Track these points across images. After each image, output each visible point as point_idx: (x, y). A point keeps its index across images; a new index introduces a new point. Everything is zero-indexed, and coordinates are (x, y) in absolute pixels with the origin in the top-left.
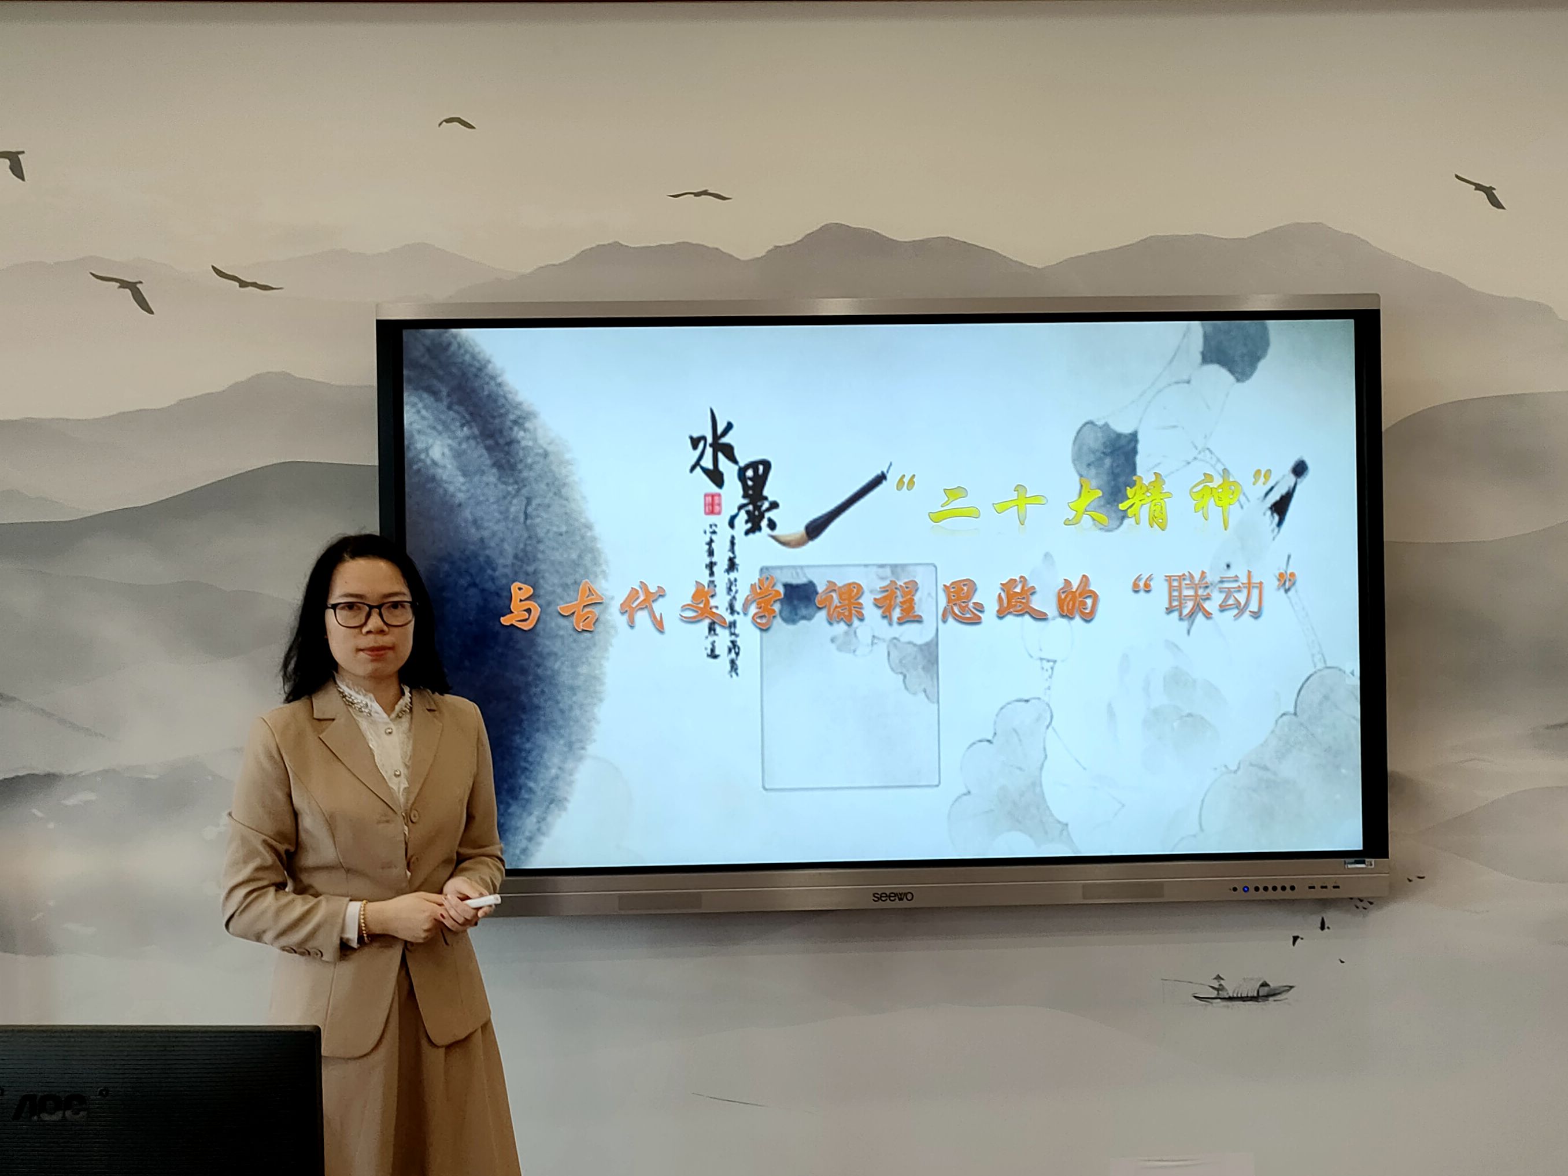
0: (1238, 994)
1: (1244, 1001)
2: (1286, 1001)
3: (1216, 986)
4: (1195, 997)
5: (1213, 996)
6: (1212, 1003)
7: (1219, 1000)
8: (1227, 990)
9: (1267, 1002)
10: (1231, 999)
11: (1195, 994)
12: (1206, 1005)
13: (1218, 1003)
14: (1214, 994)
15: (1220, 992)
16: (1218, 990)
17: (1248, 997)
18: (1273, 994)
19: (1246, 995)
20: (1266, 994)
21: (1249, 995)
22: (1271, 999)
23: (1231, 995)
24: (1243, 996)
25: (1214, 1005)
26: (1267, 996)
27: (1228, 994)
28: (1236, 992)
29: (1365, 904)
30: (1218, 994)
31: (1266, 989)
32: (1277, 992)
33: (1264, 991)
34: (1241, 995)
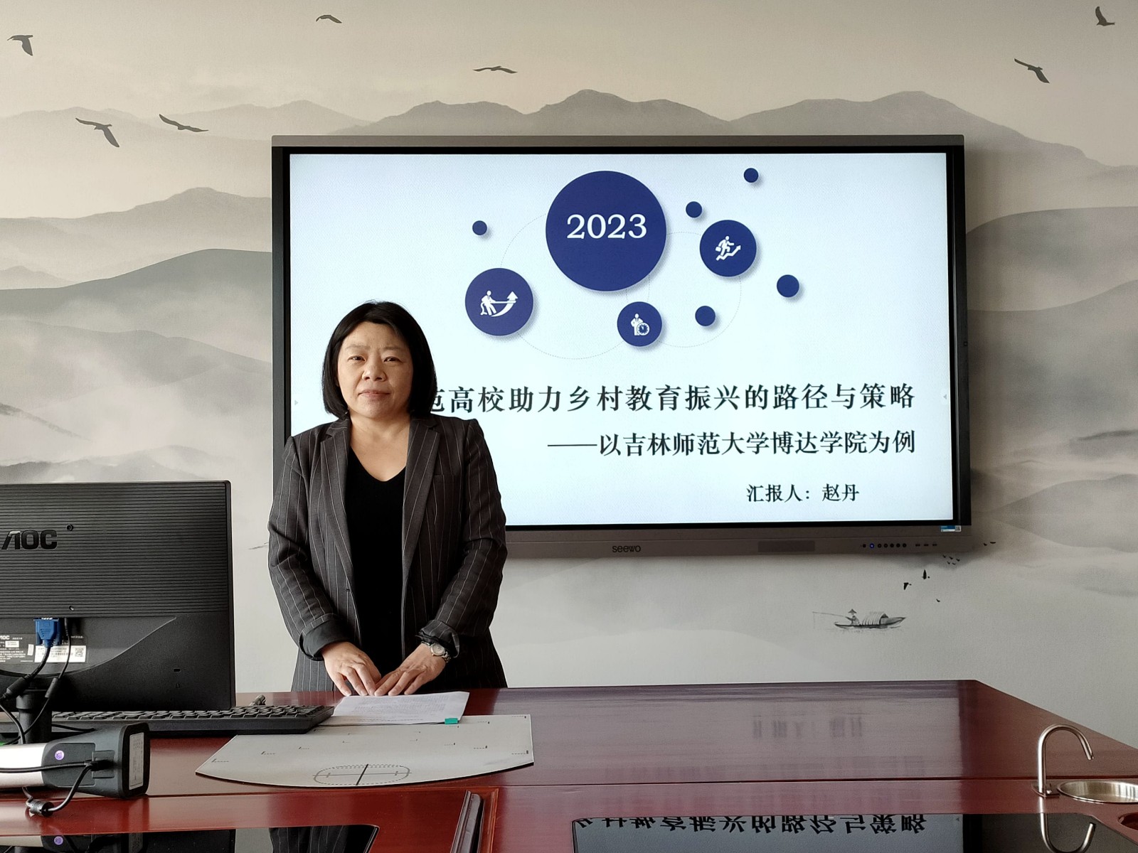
0: (866, 623)
1: (871, 628)
2: (898, 628)
3: (851, 617)
5: (849, 624)
7: (853, 627)
8: (858, 621)
9: (886, 629)
11: (836, 623)
12: (844, 631)
16: (852, 620)
18: (890, 623)
20: (885, 623)
21: (874, 624)
23: (861, 624)
24: (869, 624)
25: (850, 630)
26: (887, 625)
29: (955, 561)
30: (852, 623)
31: (885, 620)
32: (894, 621)
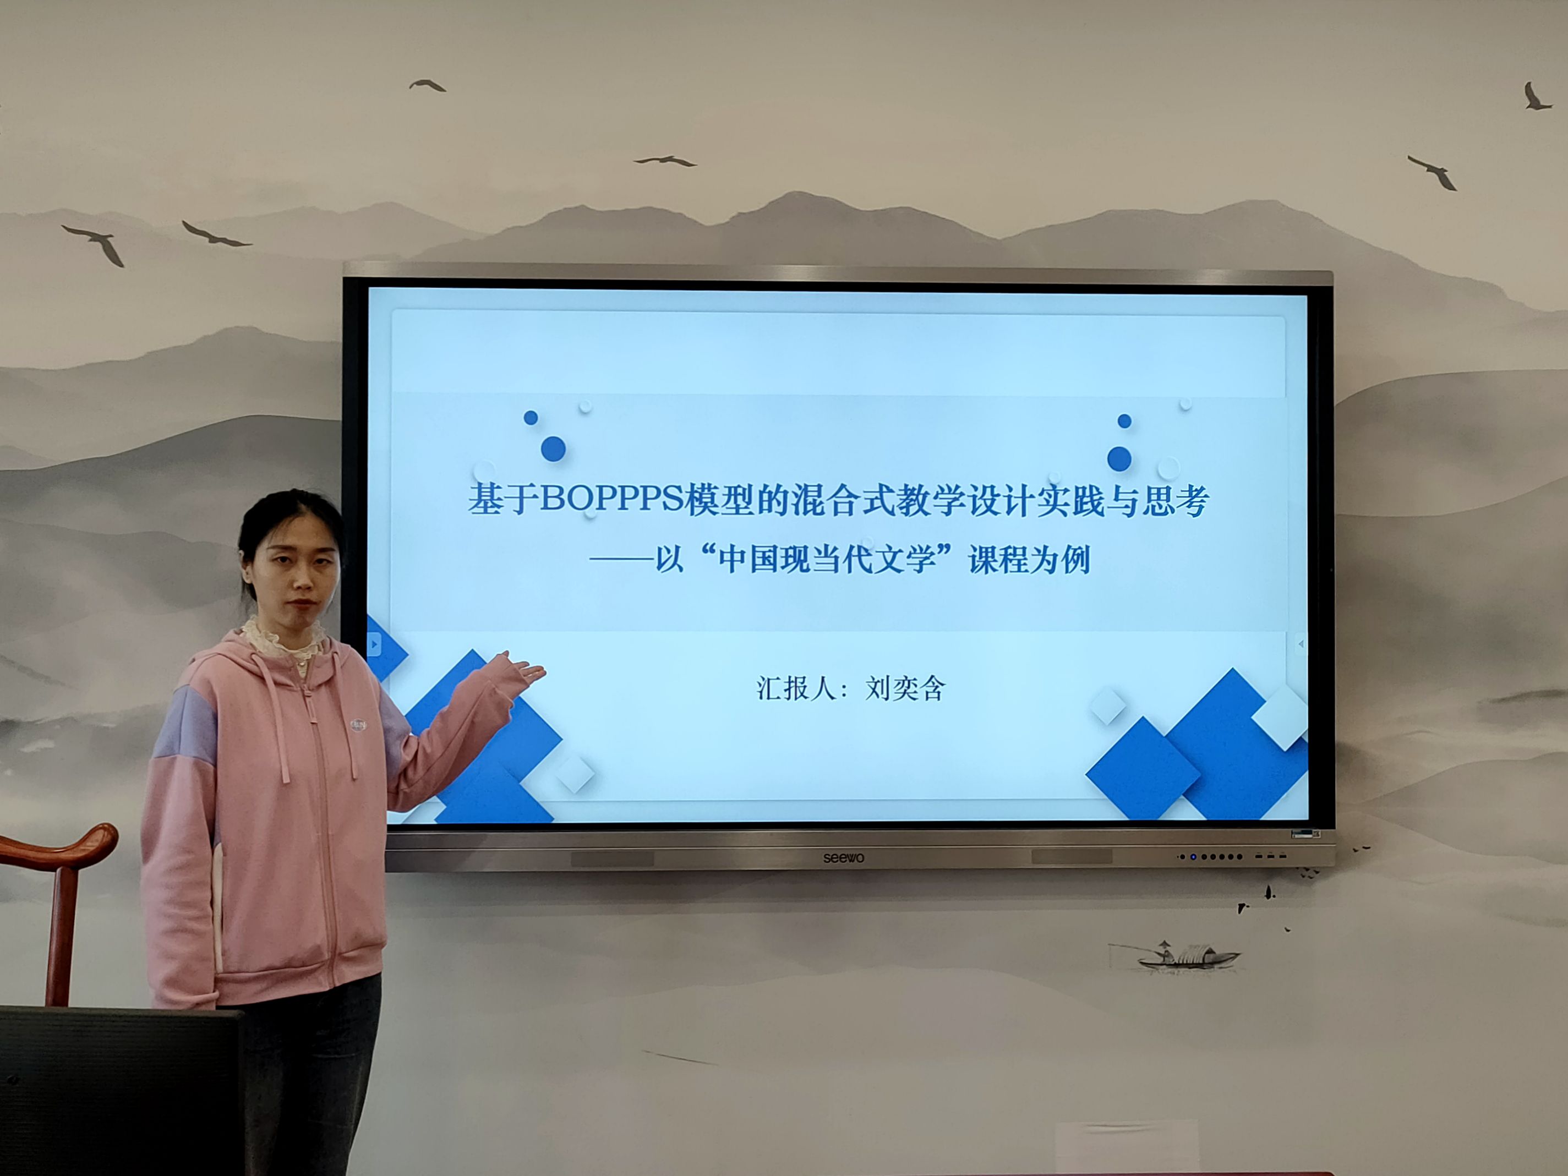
0: (1183, 961)
1: (1190, 968)
2: (1230, 968)
3: (1163, 952)
4: (1142, 963)
5: (1159, 962)
6: (1157, 969)
7: (1164, 967)
8: (1173, 957)
9: (1212, 969)
10: (1177, 965)
11: (1141, 959)
12: (1152, 971)
13: (1165, 969)
14: (1160, 960)
15: (1166, 958)
16: (1164, 956)
17: (1193, 964)
18: (1218, 961)
19: (1191, 962)
20: (1211, 961)
21: (1195, 962)
22: (1216, 966)
23: (1177, 962)
24: (1188, 962)
25: (1160, 971)
26: (1212, 964)
27: (1173, 960)
28: (1182, 958)
29: (1311, 873)
30: (1164, 960)
31: (1212, 956)
32: (1223, 959)
33: (1209, 958)
34: (1187, 961)
